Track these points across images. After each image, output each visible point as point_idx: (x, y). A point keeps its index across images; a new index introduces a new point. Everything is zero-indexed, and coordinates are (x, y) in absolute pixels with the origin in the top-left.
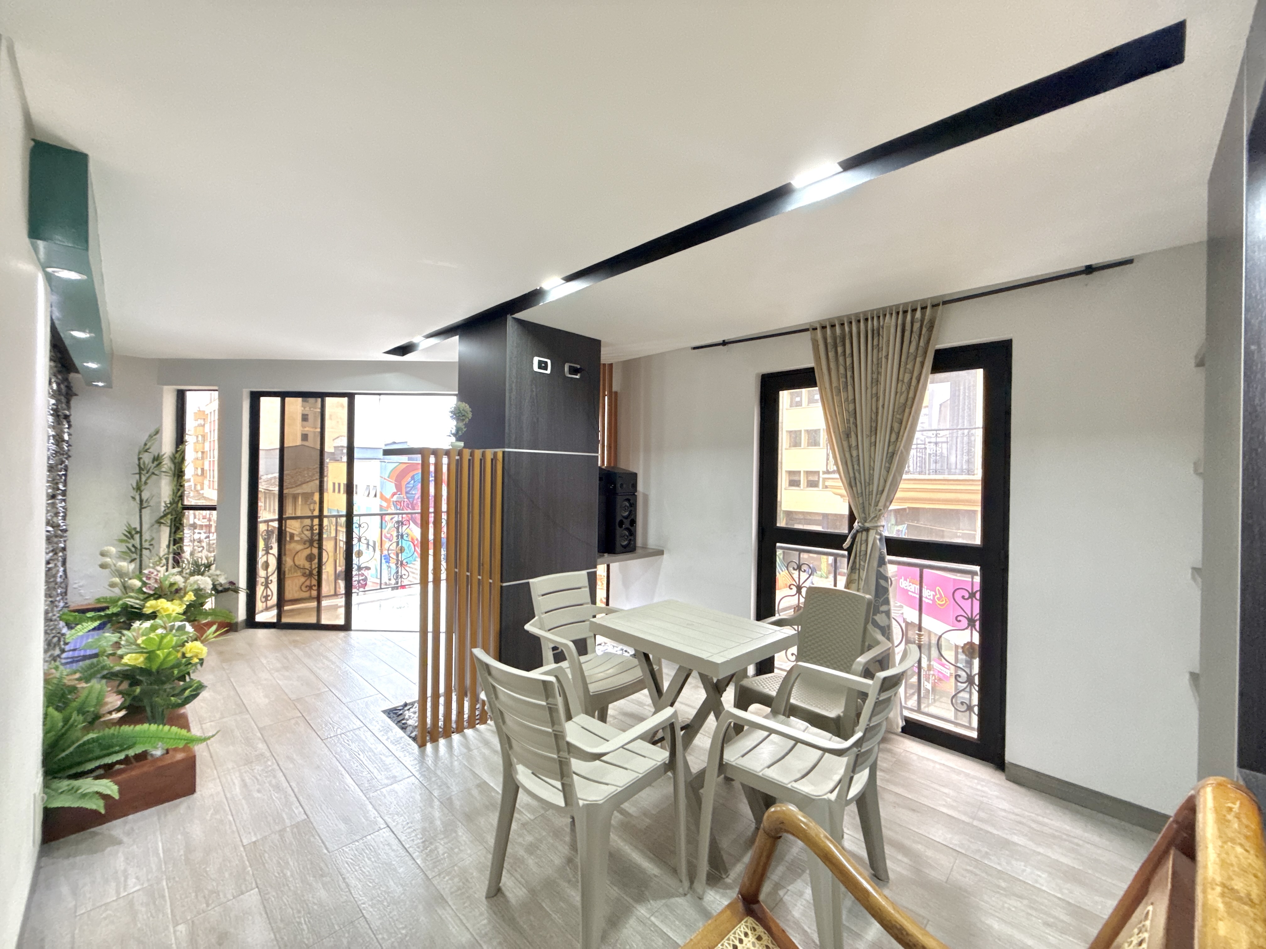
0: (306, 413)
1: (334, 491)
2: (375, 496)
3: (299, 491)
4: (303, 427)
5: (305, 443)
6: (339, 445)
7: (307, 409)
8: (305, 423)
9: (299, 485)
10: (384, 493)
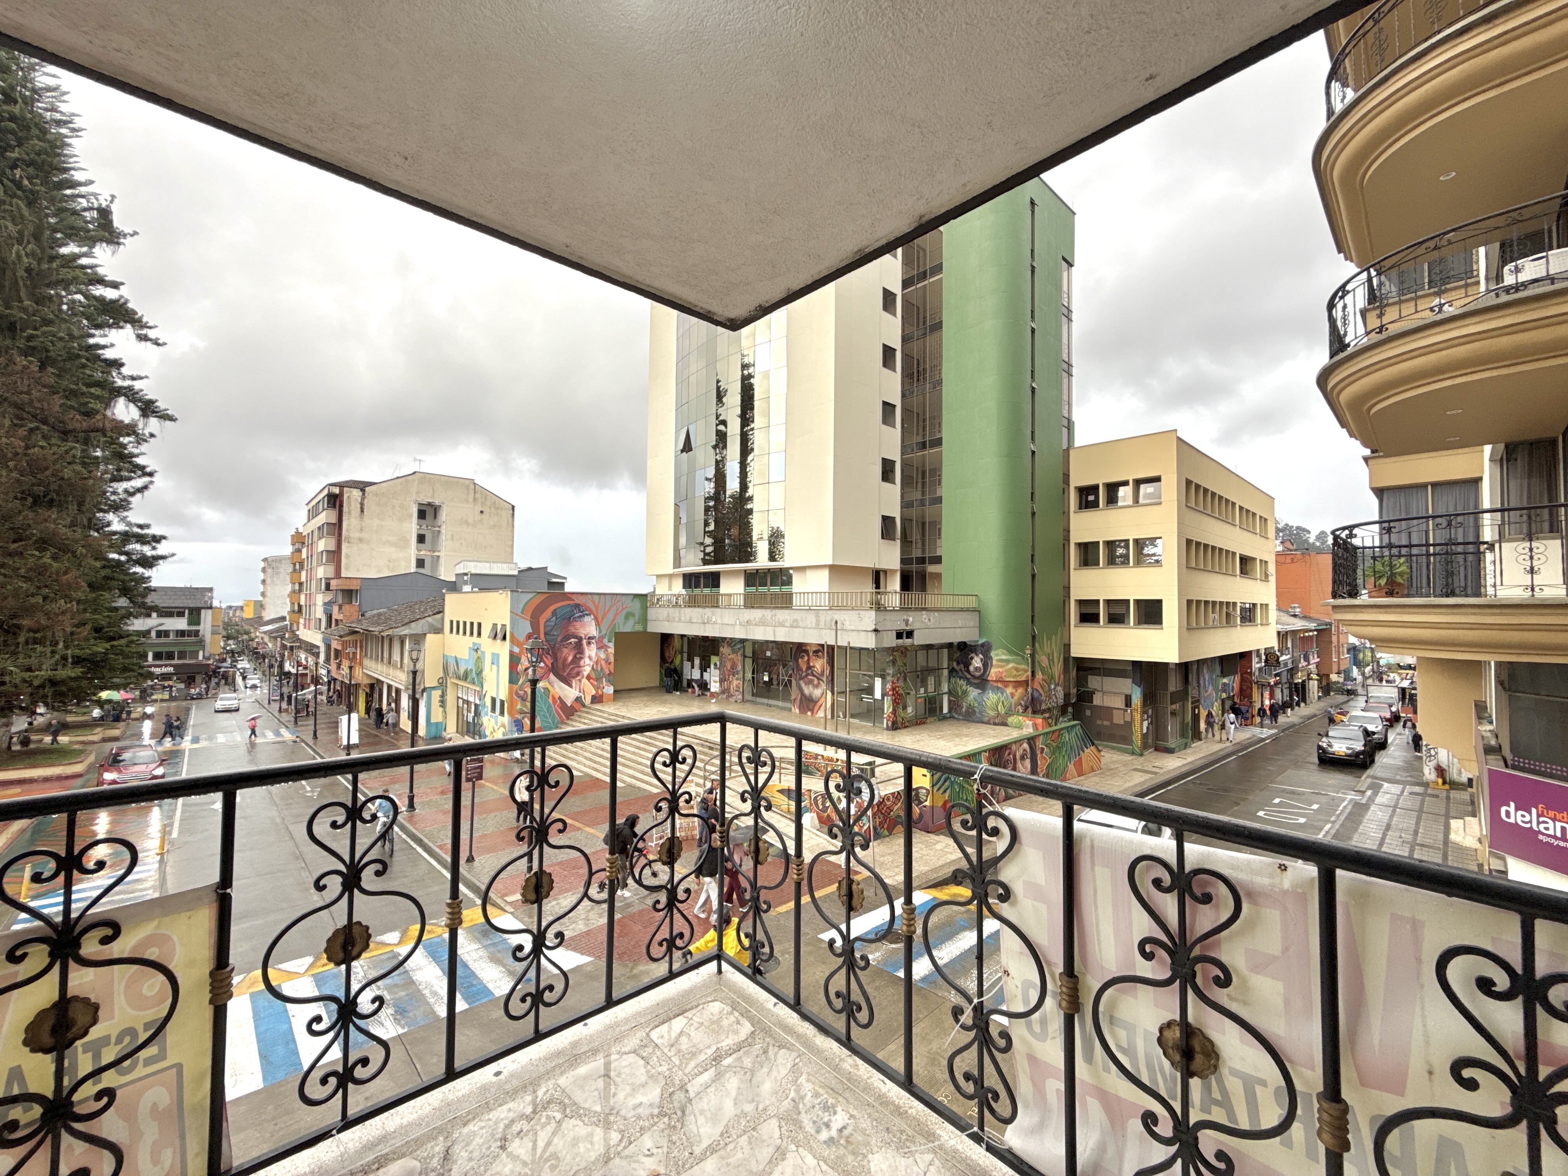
0: (422, 532)
1: (451, 631)
2: (504, 638)
3: (405, 631)
4: (419, 550)
5: (421, 571)
6: (462, 571)
7: (424, 527)
8: (421, 545)
9: (407, 624)
10: (515, 634)
